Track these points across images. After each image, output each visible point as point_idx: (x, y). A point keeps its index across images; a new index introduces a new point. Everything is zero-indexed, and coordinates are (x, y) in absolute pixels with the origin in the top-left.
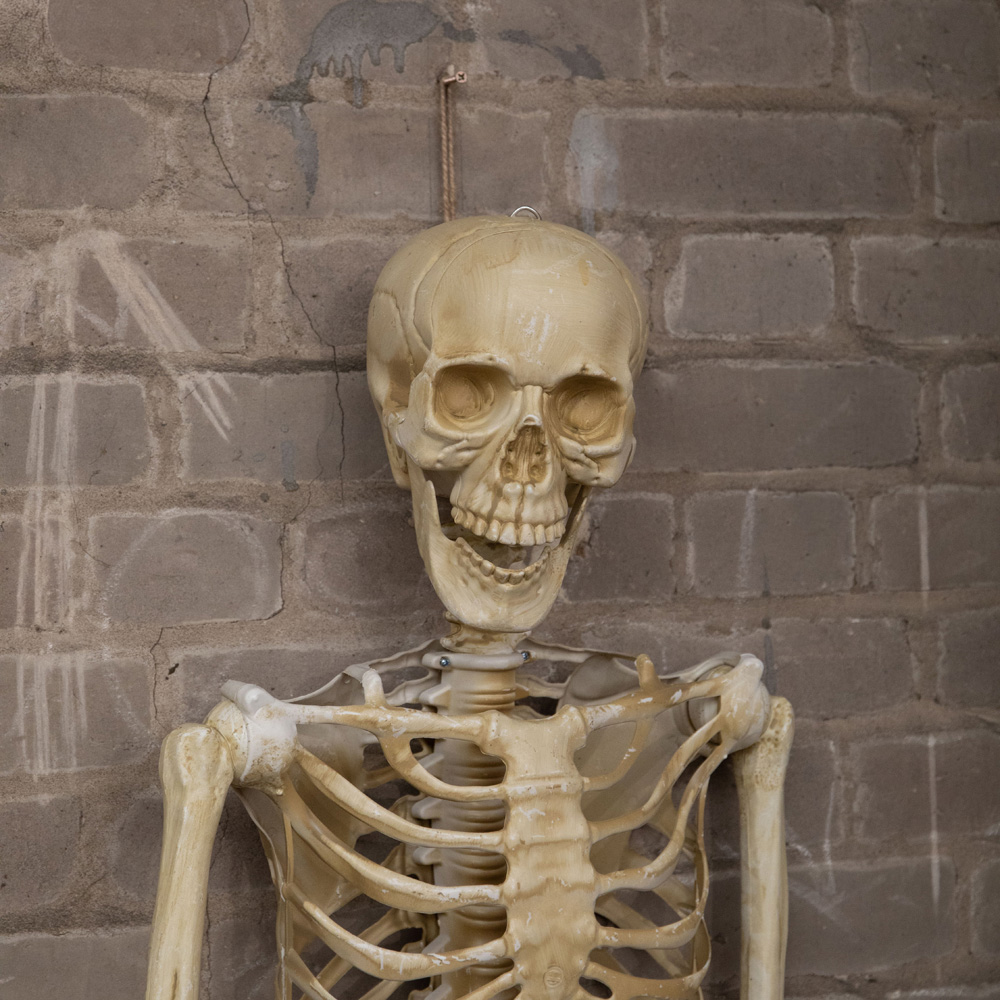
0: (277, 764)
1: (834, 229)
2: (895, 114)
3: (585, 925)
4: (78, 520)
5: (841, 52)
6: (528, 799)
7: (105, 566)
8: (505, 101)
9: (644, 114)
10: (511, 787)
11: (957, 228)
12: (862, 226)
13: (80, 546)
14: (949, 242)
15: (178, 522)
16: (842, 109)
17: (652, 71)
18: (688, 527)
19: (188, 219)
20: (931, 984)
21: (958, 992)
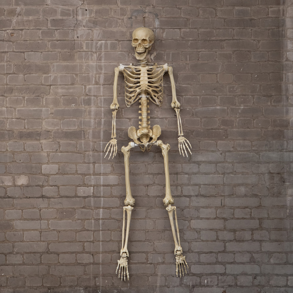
0: (122, 70)
1: (180, 29)
2: (186, 18)
3: (147, 83)
5: (181, 13)
6: (142, 73)
8: (149, 18)
9: (162, 19)
11: (192, 29)
12: (183, 28)
14: (191, 30)
15: (120, 53)
16: (181, 18)
17: (163, 15)
18: (165, 55)
19: (121, 28)
20: (188, 96)
21: (191, 97)
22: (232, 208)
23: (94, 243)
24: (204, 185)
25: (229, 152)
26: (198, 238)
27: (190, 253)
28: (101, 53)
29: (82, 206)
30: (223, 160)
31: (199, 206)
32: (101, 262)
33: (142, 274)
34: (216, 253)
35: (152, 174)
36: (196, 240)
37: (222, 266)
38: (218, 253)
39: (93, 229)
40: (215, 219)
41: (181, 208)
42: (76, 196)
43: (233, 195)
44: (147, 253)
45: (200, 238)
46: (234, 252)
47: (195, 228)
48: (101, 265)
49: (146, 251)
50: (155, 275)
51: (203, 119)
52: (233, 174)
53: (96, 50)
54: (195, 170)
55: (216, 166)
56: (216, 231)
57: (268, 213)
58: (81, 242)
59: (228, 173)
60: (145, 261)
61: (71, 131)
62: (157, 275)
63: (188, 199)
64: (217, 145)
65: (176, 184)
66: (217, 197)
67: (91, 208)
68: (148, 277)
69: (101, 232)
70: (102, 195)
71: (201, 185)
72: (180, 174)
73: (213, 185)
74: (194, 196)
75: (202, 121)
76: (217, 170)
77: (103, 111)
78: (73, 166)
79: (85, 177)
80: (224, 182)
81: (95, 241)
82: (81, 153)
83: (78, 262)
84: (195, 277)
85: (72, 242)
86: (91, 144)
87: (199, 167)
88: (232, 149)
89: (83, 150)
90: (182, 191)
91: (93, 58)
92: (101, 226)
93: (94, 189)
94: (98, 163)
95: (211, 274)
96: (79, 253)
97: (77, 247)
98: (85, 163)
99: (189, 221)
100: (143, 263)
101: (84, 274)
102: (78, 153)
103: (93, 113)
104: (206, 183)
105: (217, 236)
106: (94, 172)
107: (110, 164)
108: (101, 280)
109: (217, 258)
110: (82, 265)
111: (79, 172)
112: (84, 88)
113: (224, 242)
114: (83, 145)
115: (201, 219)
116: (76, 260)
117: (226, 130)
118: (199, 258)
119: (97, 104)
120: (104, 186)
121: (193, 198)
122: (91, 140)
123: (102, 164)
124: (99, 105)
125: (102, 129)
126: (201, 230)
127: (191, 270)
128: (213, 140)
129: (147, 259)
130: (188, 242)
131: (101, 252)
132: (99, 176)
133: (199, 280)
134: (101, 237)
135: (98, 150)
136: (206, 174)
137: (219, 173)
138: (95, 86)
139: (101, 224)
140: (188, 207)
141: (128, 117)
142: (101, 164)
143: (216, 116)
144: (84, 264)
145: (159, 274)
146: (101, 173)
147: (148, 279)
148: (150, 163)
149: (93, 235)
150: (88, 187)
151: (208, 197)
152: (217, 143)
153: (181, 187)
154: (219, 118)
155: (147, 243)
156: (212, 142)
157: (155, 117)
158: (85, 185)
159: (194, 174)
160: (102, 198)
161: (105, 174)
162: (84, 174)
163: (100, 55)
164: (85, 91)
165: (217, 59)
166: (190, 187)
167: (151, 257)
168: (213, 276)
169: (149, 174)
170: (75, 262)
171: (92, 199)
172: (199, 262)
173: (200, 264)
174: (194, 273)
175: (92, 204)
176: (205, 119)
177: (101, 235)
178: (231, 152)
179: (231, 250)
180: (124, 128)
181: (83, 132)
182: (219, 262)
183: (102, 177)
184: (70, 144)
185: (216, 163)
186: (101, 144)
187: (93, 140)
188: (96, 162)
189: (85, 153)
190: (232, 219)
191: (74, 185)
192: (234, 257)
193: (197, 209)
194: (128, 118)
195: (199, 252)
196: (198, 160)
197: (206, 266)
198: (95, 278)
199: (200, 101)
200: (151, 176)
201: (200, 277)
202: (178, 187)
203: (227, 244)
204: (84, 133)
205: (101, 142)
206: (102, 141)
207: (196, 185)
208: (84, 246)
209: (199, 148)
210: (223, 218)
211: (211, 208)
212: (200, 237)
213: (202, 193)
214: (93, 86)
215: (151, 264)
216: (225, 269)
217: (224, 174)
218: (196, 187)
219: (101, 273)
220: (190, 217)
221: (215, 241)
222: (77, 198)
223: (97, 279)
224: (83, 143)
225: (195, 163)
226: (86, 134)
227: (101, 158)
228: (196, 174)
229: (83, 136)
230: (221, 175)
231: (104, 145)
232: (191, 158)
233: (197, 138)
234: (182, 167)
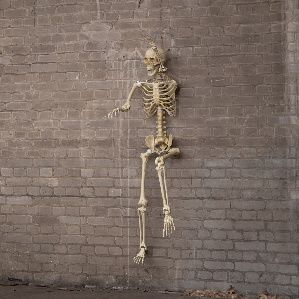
0: (140, 86)
1: (192, 47)
2: (198, 37)
3: (158, 97)
4: (136, 70)
5: (193, 33)
7: (137, 74)
8: (166, 38)
9: (177, 39)
10: (153, 88)
11: (203, 46)
12: (195, 46)
13: (136, 72)
14: (202, 47)
16: (193, 37)
17: (178, 35)
19: (143, 49)
20: (200, 107)
21: (202, 108)
22: (240, 210)
23: (122, 237)
24: (215, 188)
25: (237, 158)
26: (210, 237)
27: (203, 250)
28: (127, 71)
29: (113, 205)
30: (231, 166)
31: (211, 207)
32: (128, 255)
33: (162, 266)
34: (226, 251)
36: (209, 238)
37: (231, 263)
38: (228, 251)
39: (122, 225)
40: (225, 219)
41: (195, 209)
42: (108, 197)
43: (240, 198)
44: (166, 248)
45: (212, 237)
46: (242, 251)
47: (207, 227)
48: (128, 258)
49: (165, 246)
50: (173, 268)
51: (213, 129)
52: (240, 179)
53: (123, 68)
54: (207, 175)
55: (226, 171)
56: (226, 230)
57: (273, 215)
58: (112, 236)
59: (236, 178)
60: (165, 255)
61: (103, 140)
62: (175, 269)
63: (201, 201)
64: (226, 152)
65: (190, 187)
66: (227, 199)
67: (120, 207)
68: (168, 270)
69: (128, 228)
70: (129, 196)
71: (212, 188)
72: (194, 179)
74: (206, 198)
75: (213, 130)
76: (226, 175)
77: (129, 122)
78: (106, 170)
79: (115, 180)
80: (233, 186)
81: (123, 236)
82: (111, 159)
83: (111, 254)
84: (207, 272)
85: (105, 236)
86: (120, 150)
87: (210, 172)
88: (240, 156)
89: (113, 156)
90: (196, 193)
91: (120, 75)
92: (128, 223)
93: (122, 190)
94: (126, 168)
95: (222, 270)
96: (111, 246)
97: (110, 241)
98: (115, 167)
99: (202, 221)
100: (163, 257)
101: (115, 265)
102: (109, 159)
103: (121, 124)
104: (217, 187)
105: (227, 236)
106: (122, 175)
107: (135, 169)
108: (129, 270)
109: (227, 256)
110: (113, 257)
111: (110, 176)
112: (113, 102)
113: (233, 241)
114: (113, 152)
115: (213, 219)
116: (109, 252)
117: (234, 139)
118: (211, 255)
119: (124, 115)
120: (130, 188)
121: (206, 201)
122: (119, 147)
123: (128, 169)
124: (126, 116)
125: (128, 138)
126: (212, 230)
127: (204, 266)
128: (222, 147)
129: (167, 254)
130: (202, 240)
131: (128, 246)
132: (127, 180)
133: (212, 275)
134: (128, 233)
135: (125, 156)
136: (216, 178)
137: (228, 177)
138: (122, 100)
139: (128, 221)
140: (201, 208)
141: (150, 127)
143: (225, 126)
144: (115, 256)
145: (177, 268)
146: (128, 177)
147: (168, 272)
148: (169, 168)
149: (122, 231)
150: (117, 189)
151: (219, 199)
152: (226, 150)
153: (195, 190)
154: (227, 127)
155: (166, 239)
156: (222, 149)
157: (173, 126)
158: (115, 187)
159: (206, 179)
160: (129, 199)
161: (131, 178)
162: (114, 177)
163: (126, 72)
164: (114, 105)
165: (225, 73)
166: (202, 190)
167: (171, 253)
168: (224, 272)
169: (167, 178)
170: (107, 254)
171: (121, 199)
172: (211, 259)
173: (212, 261)
174: (207, 268)
175: (121, 204)
176: (215, 128)
177: (128, 231)
178: (239, 158)
179: (240, 249)
181: (113, 140)
182: (229, 260)
183: (129, 180)
184: (103, 151)
185: (226, 168)
186: (128, 151)
187: (121, 147)
188: (124, 167)
189: (115, 159)
190: (240, 220)
191: (106, 187)
192: (242, 256)
193: (209, 210)
194: (149, 128)
195: (211, 249)
196: (210, 166)
197: (218, 262)
198: (124, 268)
199: (210, 112)
200: (169, 179)
201: (212, 273)
202: (192, 190)
203: (236, 243)
204: (114, 142)
205: (128, 149)
207: (208, 188)
208: (115, 240)
209: (211, 154)
210: (232, 219)
211: (221, 209)
212: (212, 235)
213: (214, 196)
214: (121, 100)
215: (170, 258)
216: (234, 266)
217: (232, 178)
218: (208, 190)
219: (129, 265)
220: (203, 217)
221: (225, 240)
222: (109, 198)
223: (125, 269)
224: (113, 150)
225: (207, 168)
226: (115, 142)
227: (128, 163)
228: (208, 178)
229: (113, 143)
230: (230, 179)
231: (130, 152)
232: (203, 164)
233: (208, 146)
234: (196, 172)
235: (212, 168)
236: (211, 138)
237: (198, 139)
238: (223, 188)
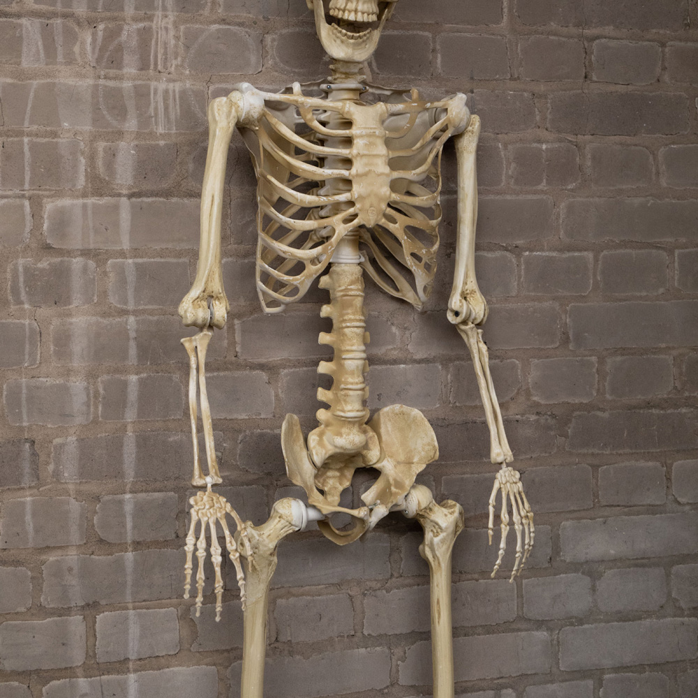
3: (385, 191)
4: (176, 27)
6: (361, 136)
7: (187, 47)
10: (354, 131)
13: (177, 38)
15: (218, 30)
18: (438, 47)
20: (542, 250)
21: (554, 254)
24: (616, 669)
28: (120, 29)
35: (380, 639)
51: (609, 361)
53: (95, 9)
54: (578, 603)
55: (668, 575)
64: (669, 479)
65: (492, 679)
71: (602, 671)
72: (514, 630)
73: (655, 666)
75: (608, 368)
76: (669, 594)
77: (132, 334)
79: (44, 689)
82: (17, 563)
86: (74, 506)
87: (594, 589)
89: (31, 544)
91: (76, 49)
94: (111, 607)
98: (42, 611)
102: (4, 563)
103: (78, 346)
104: (627, 660)
106: (91, 654)
107: (176, 606)
112: (28, 209)
114: (28, 518)
119: (104, 294)
122: (71, 487)
123: (131, 612)
124: (113, 300)
125: (130, 428)
128: (652, 457)
132: (119, 677)
135: (111, 538)
136: (623, 617)
137: (680, 608)
138: (91, 201)
141: (263, 360)
142: (127, 609)
143: (663, 345)
146: (127, 659)
148: (374, 584)
152: (669, 467)
153: (516, 691)
154: (675, 353)
156: (650, 464)
157: (395, 354)
159: (572, 624)
161: (149, 662)
162: (38, 671)
163: (112, 35)
164: (37, 226)
165: (666, 78)
166: (554, 686)
169: (368, 641)
176: (619, 359)
180: (244, 416)
181: (27, 445)
183: (132, 676)
185: (667, 562)
186: (129, 508)
187: (85, 488)
188: (103, 602)
189: (43, 557)
194: (262, 367)
196: (590, 557)
199: (595, 275)
200: (378, 649)
202: (504, 691)
204: (34, 454)
205: (128, 496)
206: (131, 492)
207: (581, 673)
209: (596, 496)
214: (80, 201)
218: (583, 683)
224: (28, 509)
225: (576, 571)
226: (43, 458)
227: (129, 579)
228: (581, 622)
229: (27, 467)
230: (689, 616)
231: (140, 510)
232: (557, 550)
233: (584, 451)
234: (520, 596)
235: (601, 568)
236: (599, 409)
237: (533, 418)
238: (656, 665)
